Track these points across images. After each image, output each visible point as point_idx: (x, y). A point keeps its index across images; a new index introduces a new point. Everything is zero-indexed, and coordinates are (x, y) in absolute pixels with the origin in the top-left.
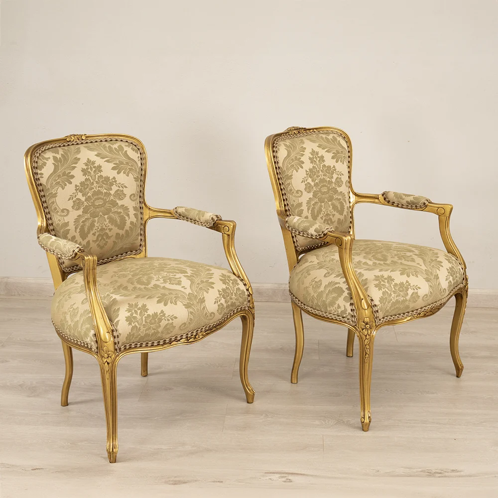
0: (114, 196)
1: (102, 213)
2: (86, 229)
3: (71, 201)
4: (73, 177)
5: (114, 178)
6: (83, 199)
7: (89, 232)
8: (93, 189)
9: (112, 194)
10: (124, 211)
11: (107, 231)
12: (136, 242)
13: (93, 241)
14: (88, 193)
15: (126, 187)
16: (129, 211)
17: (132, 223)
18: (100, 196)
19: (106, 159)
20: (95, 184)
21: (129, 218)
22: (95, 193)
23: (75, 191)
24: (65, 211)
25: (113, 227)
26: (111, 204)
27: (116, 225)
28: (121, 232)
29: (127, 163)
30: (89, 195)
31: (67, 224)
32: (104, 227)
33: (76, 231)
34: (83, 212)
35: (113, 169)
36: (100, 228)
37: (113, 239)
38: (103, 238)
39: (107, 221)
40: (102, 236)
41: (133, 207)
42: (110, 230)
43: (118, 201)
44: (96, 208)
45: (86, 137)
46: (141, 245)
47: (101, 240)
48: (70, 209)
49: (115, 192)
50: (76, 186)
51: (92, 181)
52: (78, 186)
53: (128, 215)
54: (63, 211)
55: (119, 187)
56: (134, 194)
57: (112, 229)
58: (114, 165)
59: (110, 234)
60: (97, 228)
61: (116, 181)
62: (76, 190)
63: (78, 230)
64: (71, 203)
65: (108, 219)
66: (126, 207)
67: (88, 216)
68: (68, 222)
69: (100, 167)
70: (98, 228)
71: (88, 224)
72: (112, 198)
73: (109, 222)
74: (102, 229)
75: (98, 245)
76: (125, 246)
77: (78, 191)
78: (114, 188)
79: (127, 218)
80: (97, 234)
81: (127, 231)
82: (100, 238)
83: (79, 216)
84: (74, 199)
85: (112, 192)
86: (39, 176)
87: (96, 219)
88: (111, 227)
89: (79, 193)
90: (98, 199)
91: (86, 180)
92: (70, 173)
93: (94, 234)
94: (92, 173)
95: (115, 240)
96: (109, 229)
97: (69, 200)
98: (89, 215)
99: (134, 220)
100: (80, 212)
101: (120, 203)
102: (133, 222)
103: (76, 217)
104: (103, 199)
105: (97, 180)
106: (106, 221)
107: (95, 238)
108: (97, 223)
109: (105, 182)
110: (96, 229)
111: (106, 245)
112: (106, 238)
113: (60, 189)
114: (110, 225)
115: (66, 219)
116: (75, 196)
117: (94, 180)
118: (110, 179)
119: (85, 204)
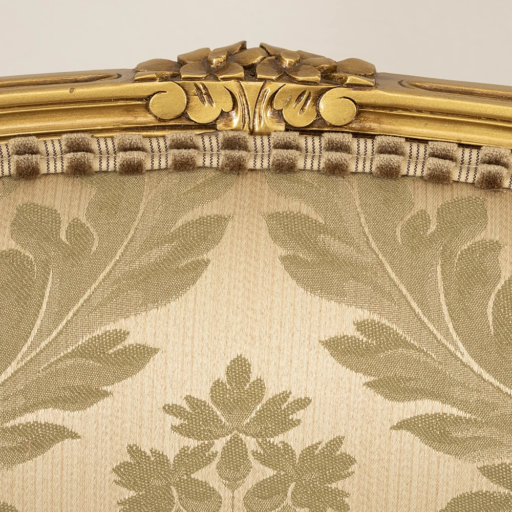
69: (333, 461)
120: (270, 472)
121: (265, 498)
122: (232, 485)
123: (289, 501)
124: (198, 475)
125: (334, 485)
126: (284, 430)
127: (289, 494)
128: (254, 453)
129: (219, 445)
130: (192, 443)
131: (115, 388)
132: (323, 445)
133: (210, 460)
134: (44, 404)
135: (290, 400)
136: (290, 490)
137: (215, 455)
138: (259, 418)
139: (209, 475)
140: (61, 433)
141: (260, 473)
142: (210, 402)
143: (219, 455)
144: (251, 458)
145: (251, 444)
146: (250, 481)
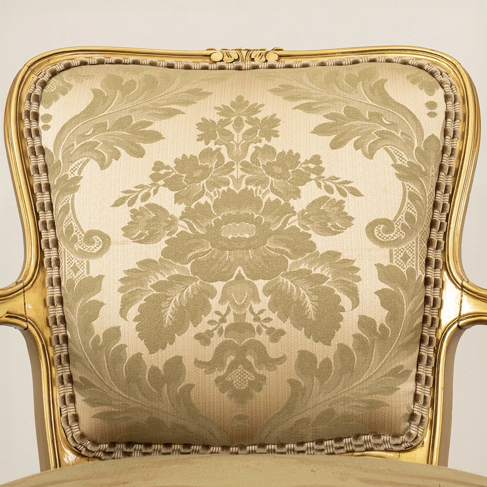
0: (304, 217)
1: (247, 269)
2: (169, 314)
3: (125, 209)
4: (156, 137)
5: (316, 159)
6: (177, 210)
7: (179, 326)
8: (227, 183)
9: (297, 209)
10: (336, 274)
11: (263, 338)
12: (386, 399)
13: (198, 363)
14: (200, 195)
15: (356, 193)
16: (359, 279)
17: (365, 322)
18: (248, 211)
19: (303, 102)
20: (237, 172)
21: (356, 303)
22: (228, 199)
23: (148, 181)
24: (96, 238)
25: (287, 326)
26: (288, 244)
27: (300, 321)
28: (323, 352)
29: (376, 117)
30: (202, 201)
31: (95, 284)
32: (249, 319)
33: (123, 313)
34: (164, 252)
35: (320, 130)
36: (230, 319)
37: (288, 370)
38: (241, 360)
39: (265, 300)
40: (241, 352)
41: (379, 266)
42: (276, 335)
43: (316, 238)
44: (223, 249)
45: (280, 56)
46: (412, 417)
47: (233, 366)
48: (116, 234)
49: (309, 207)
50: (158, 166)
51: (227, 160)
52: (168, 167)
53: (353, 293)
54: (89, 237)
55: (329, 189)
56: (386, 222)
57: (282, 332)
58: (326, 121)
59: (273, 350)
60: (217, 318)
61: (323, 170)
62: (155, 177)
63: (133, 311)
64: (124, 215)
65: (267, 291)
66: (346, 261)
67: (184, 269)
68: (100, 277)
69: (273, 121)
70: (223, 320)
71: (178, 297)
72: (294, 222)
73: (273, 305)
74: (240, 327)
75: (223, 384)
76: (340, 410)
77: (161, 182)
78: (310, 192)
79: (346, 301)
80: (217, 340)
81: (343, 349)
82: (232, 358)
83: (147, 264)
84: (138, 205)
85: (299, 205)
86: (41, 123)
87: (219, 286)
88: (277, 323)
89: (162, 190)
90: (238, 219)
91: (207, 154)
92: (150, 124)
93: (204, 338)
94: (238, 137)
95: (295, 377)
96: (270, 331)
97: (117, 204)
98: (188, 266)
99: (380, 315)
100: (154, 251)
101: (323, 243)
102: (372, 322)
103: (133, 265)
104: (257, 222)
105: (248, 159)
106: (257, 300)
107: (207, 353)
108: (222, 301)
109: (278, 170)
110: (211, 322)
111: (259, 389)
112: (259, 363)
113: (93, 165)
114: (274, 316)
115: (96, 267)
116: (146, 197)
117: (237, 158)
118: (302, 160)
119: (182, 226)
120: (251, 127)
121: (249, 135)
122: (238, 131)
123: (258, 135)
124: (226, 128)
125: (274, 129)
126: (256, 114)
127: (258, 133)
128: (245, 121)
129: (233, 119)
130: (224, 118)
131: (199, 102)
132: (269, 117)
133: (230, 123)
134: (174, 103)
135: (258, 105)
136: (258, 132)
137: (232, 121)
138: (247, 111)
139: (230, 128)
140: (179, 112)
141: (247, 127)
142: (230, 106)
143: (233, 122)
144: (244, 122)
145: (244, 118)
146: (244, 130)
